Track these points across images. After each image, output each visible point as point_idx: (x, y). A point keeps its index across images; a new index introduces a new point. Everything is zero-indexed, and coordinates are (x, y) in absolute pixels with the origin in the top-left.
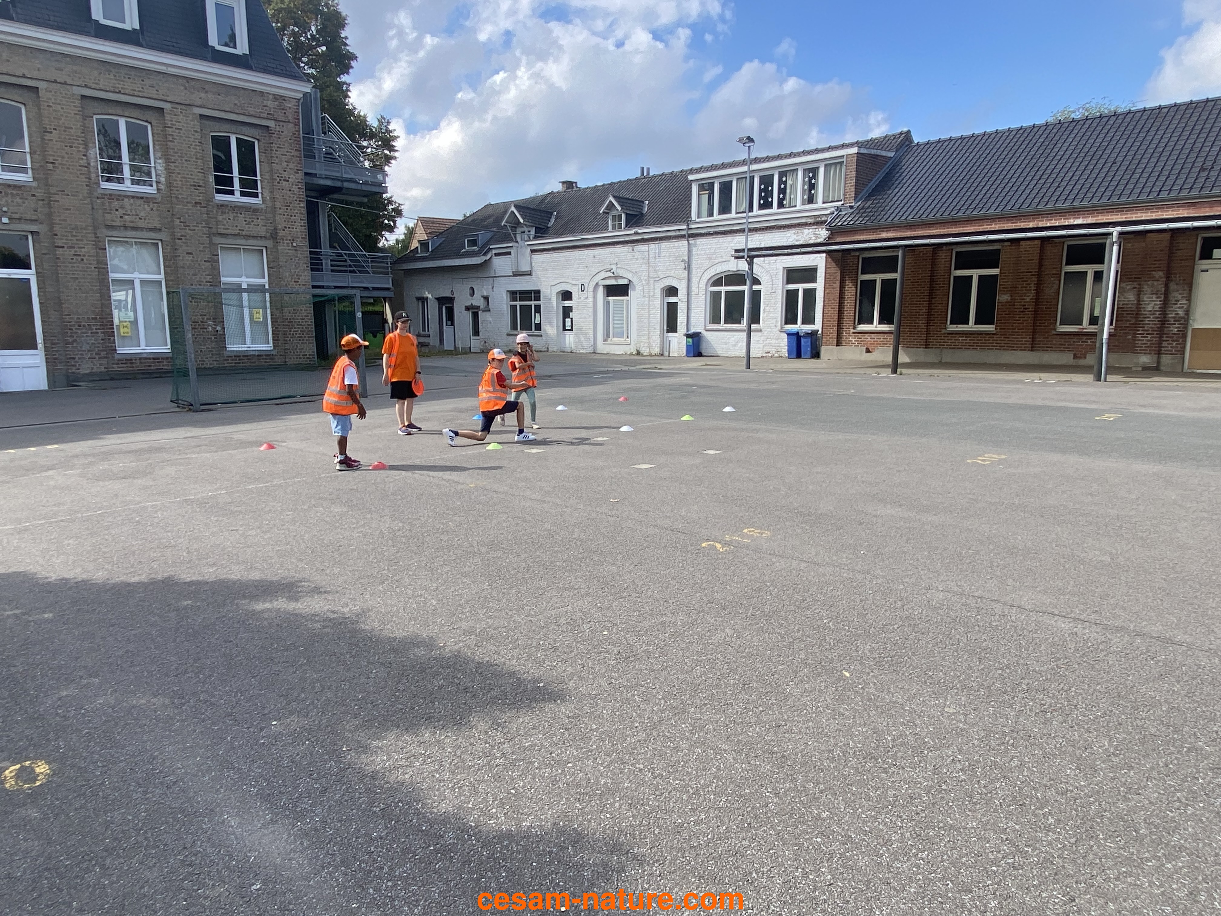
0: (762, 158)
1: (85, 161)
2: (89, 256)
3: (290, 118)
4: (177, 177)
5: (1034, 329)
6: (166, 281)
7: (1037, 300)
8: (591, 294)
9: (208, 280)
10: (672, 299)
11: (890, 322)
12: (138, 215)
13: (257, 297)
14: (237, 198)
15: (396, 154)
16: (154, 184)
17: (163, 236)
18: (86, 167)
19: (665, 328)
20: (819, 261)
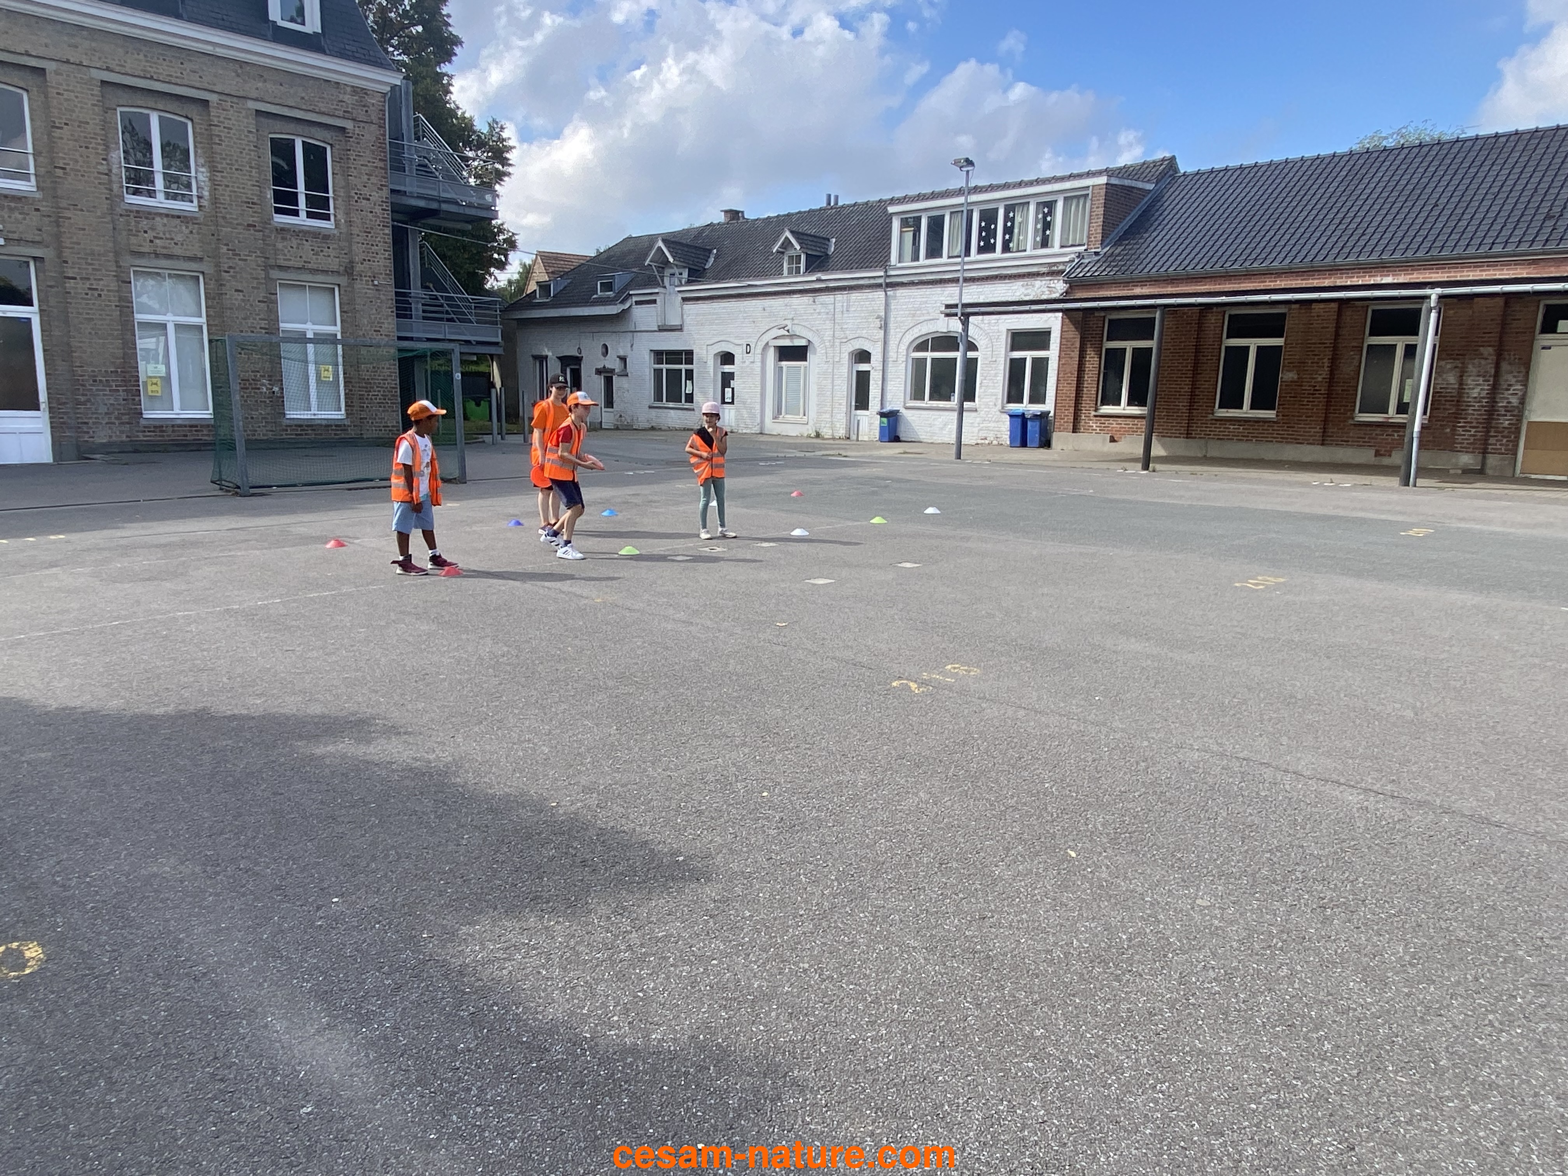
0: (983, 187)
1: (105, 167)
2: (108, 291)
3: (373, 118)
4: (225, 191)
5: (1326, 417)
6: (208, 325)
7: (1331, 380)
8: (758, 358)
9: (263, 326)
10: (863, 367)
11: (1142, 403)
12: (172, 239)
13: (326, 349)
14: (302, 220)
15: (510, 169)
16: (195, 200)
17: (205, 267)
18: (106, 174)
19: (853, 403)
20: (1053, 322)
